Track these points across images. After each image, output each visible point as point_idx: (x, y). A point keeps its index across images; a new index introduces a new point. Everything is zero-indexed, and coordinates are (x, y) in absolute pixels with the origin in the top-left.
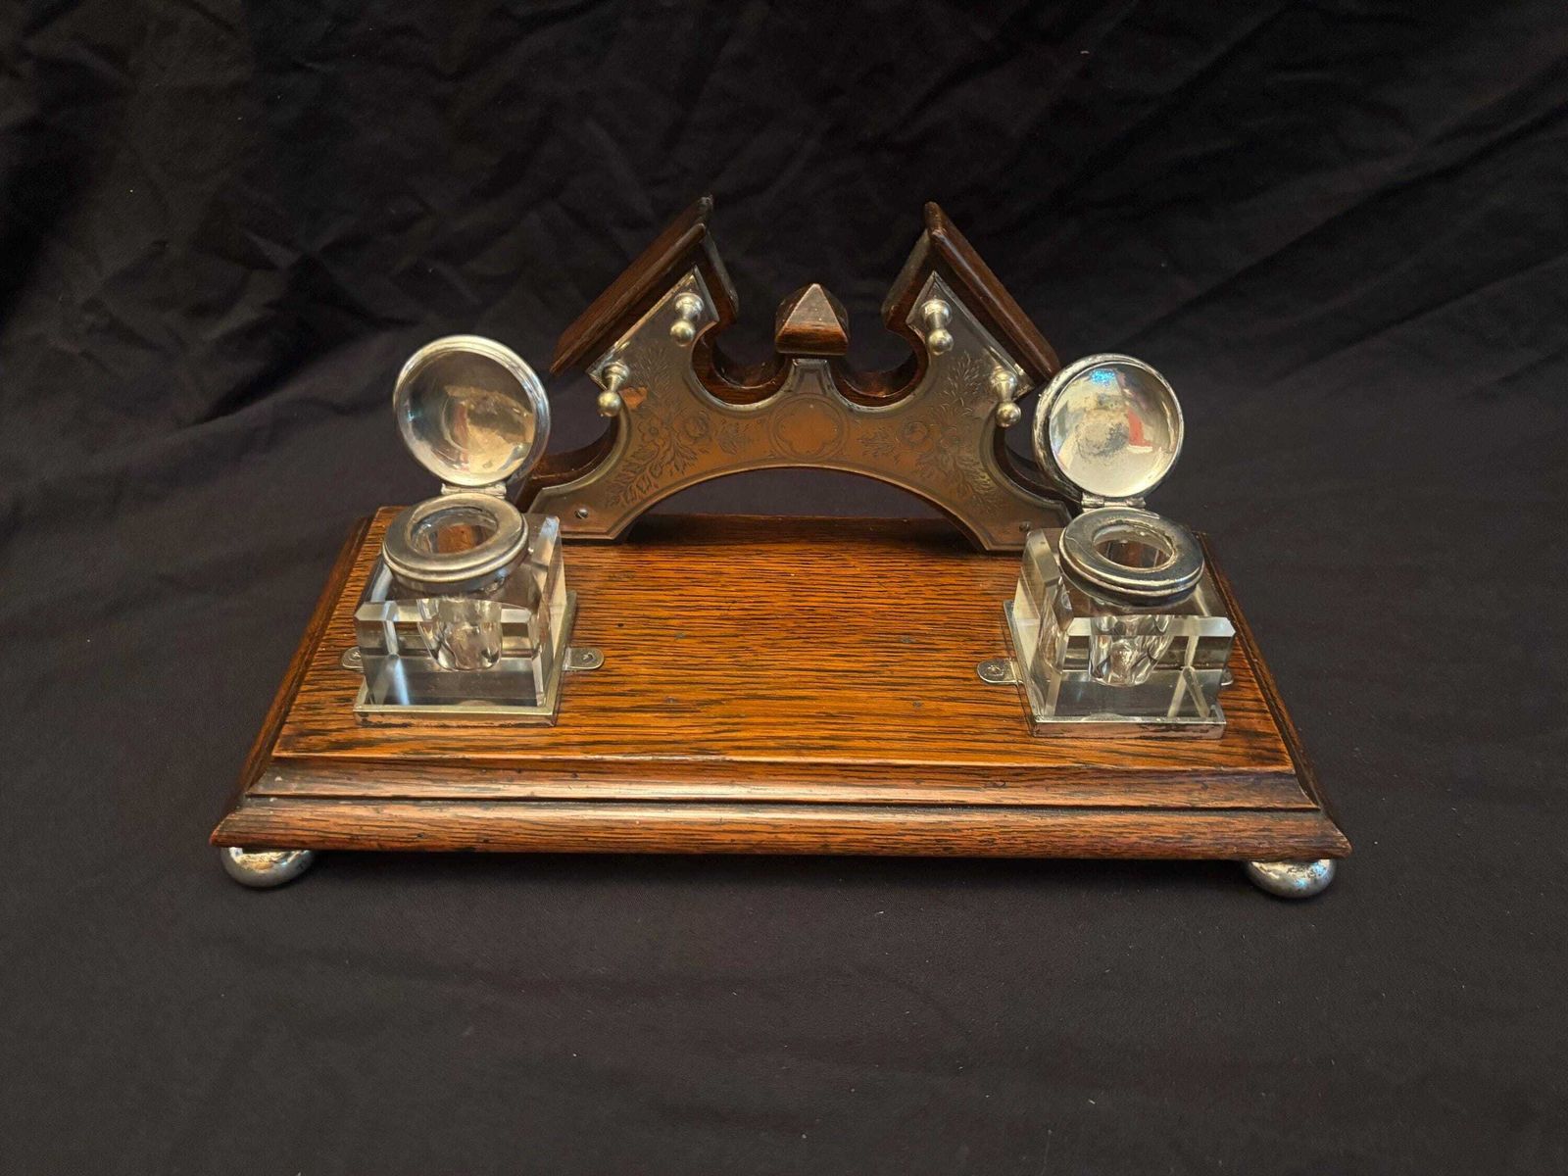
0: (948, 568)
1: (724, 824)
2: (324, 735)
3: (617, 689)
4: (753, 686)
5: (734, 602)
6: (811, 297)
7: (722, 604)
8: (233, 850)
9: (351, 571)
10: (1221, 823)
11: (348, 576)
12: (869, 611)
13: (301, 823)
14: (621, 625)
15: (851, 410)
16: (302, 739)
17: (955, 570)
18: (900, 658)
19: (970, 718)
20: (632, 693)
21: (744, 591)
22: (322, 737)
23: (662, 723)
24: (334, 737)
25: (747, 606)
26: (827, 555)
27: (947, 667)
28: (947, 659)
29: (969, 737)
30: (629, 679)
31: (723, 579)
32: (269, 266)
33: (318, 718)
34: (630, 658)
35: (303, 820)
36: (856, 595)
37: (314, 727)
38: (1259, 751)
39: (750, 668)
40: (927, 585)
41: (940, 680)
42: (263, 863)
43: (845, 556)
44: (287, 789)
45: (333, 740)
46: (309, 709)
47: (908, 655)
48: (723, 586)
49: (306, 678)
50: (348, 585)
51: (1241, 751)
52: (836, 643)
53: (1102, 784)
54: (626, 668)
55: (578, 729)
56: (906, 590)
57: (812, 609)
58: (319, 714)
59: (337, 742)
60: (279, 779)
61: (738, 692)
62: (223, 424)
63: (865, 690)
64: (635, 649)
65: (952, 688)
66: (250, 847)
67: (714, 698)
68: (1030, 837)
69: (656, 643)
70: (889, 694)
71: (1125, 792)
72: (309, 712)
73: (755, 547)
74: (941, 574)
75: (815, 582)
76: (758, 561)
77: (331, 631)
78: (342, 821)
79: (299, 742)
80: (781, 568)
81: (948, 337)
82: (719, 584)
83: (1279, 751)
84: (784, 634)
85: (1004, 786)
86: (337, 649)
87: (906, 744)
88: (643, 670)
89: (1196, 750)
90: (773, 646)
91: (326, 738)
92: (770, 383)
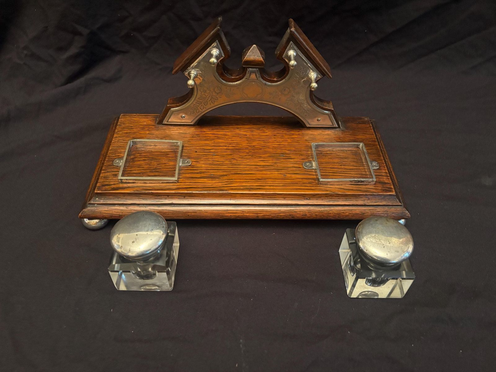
0: (295, 132)
1: (228, 211)
2: (110, 186)
3: (196, 171)
4: (236, 170)
5: (230, 144)
6: (253, 49)
7: (227, 145)
8: (85, 219)
9: (114, 135)
10: (373, 209)
11: (113, 136)
12: (271, 147)
13: (105, 212)
14: (196, 152)
15: (266, 84)
16: (104, 187)
17: (297, 133)
18: (280, 161)
19: (300, 179)
20: (201, 173)
21: (233, 141)
22: (109, 186)
23: (210, 181)
24: (113, 186)
25: (234, 145)
26: (258, 129)
27: (294, 164)
28: (294, 161)
29: (300, 185)
30: (199, 168)
31: (227, 137)
32: (80, 34)
33: (107, 181)
34: (199, 162)
35: (105, 211)
36: (267, 142)
37: (107, 183)
38: (385, 188)
39: (235, 165)
40: (289, 138)
41: (292, 168)
42: (94, 223)
43: (264, 129)
44: (100, 202)
45: (112, 187)
46: (104, 178)
47: (282, 160)
48: (227, 139)
49: (103, 169)
50: (113, 139)
51: (380, 188)
52: (261, 157)
53: (338, 198)
54: (198, 165)
55: (185, 183)
56: (282, 140)
57: (254, 146)
58: (108, 180)
59: (114, 188)
60: (97, 199)
61: (232, 172)
62: (69, 86)
63: (270, 171)
64: (201, 159)
65: (295, 170)
66: (90, 218)
67: (225, 174)
68: (317, 214)
69: (207, 157)
70: (276, 172)
71: (345, 200)
72: (105, 179)
73: (236, 126)
74: (293, 134)
75: (255, 138)
76: (237, 131)
77: (110, 154)
78: (116, 211)
79: (103, 188)
80: (245, 133)
81: (295, 63)
82: (226, 138)
83: (391, 188)
84: (246, 154)
85: (309, 199)
86: (112, 159)
87: (282, 187)
88: (203, 166)
89: (367, 188)
90: (242, 158)
91: (111, 187)
92: (240, 76)
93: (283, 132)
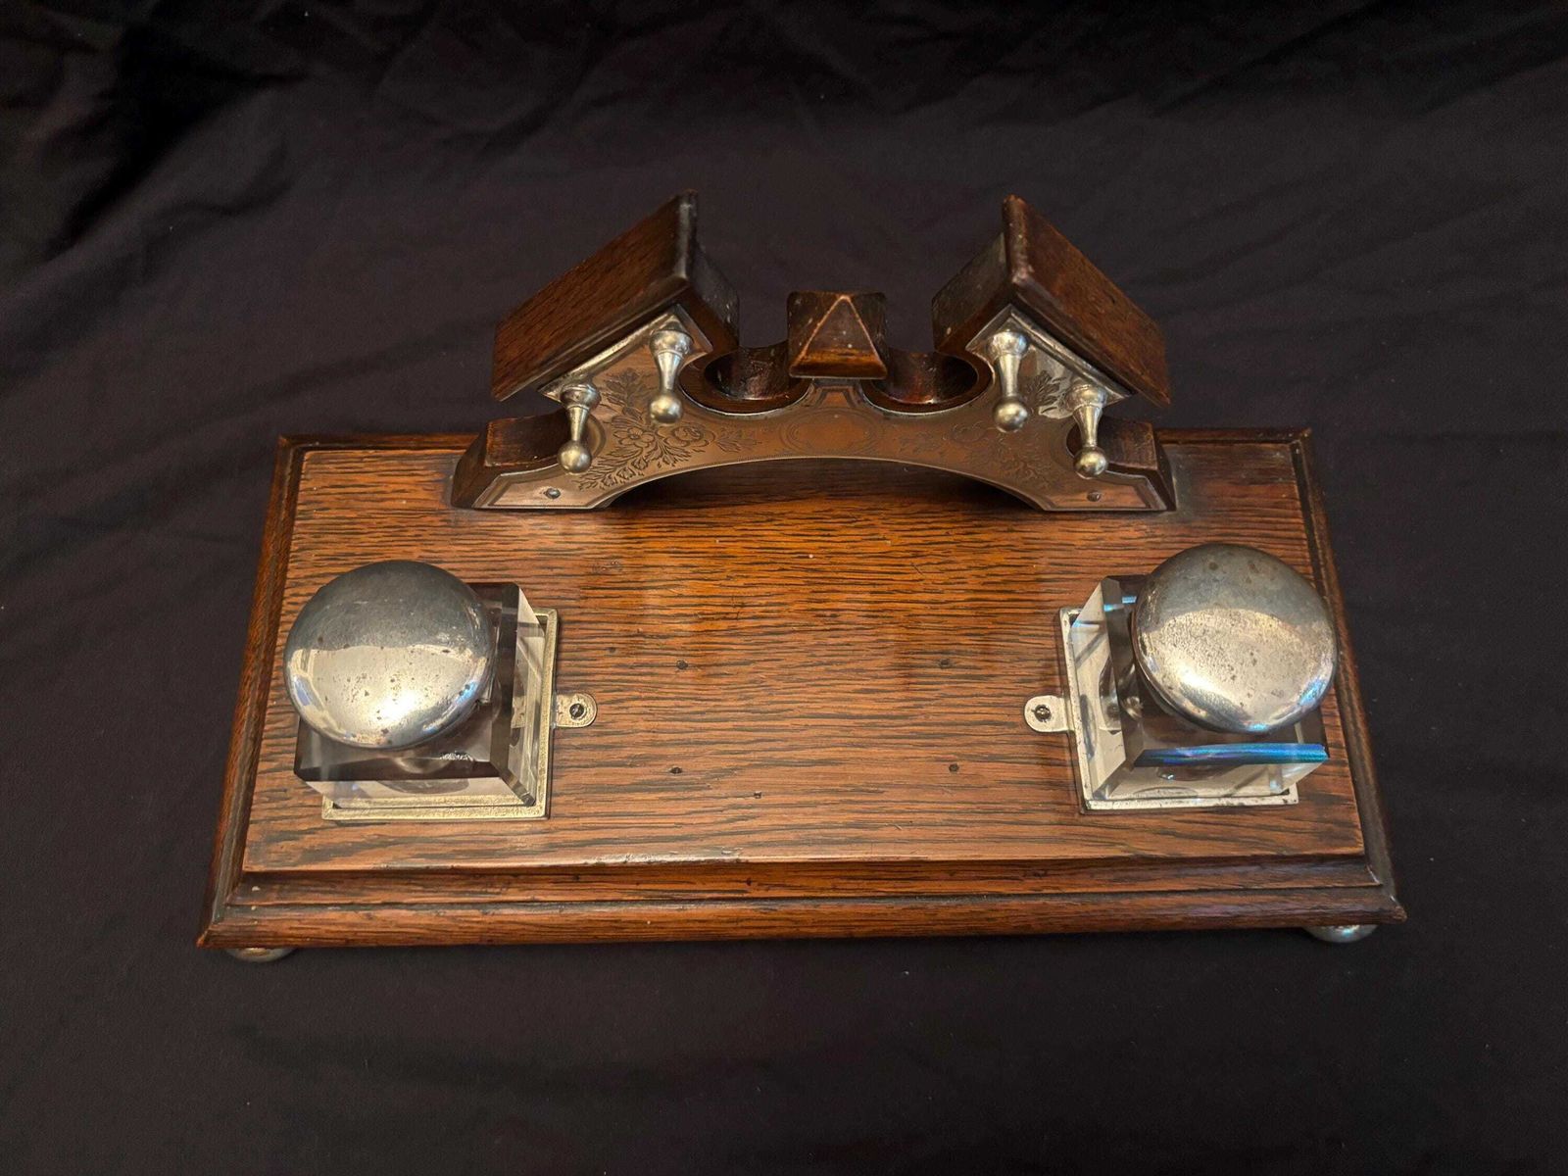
0: (997, 535)
2: (297, 838)
3: (616, 755)
4: (768, 745)
5: (742, 605)
6: (838, 313)
7: (729, 609)
9: (286, 570)
11: (285, 578)
12: (901, 616)
14: (612, 649)
16: (274, 847)
17: (1007, 538)
18: (936, 693)
19: (1013, 789)
20: (634, 761)
21: (753, 586)
22: (292, 843)
23: (670, 807)
25: (758, 611)
26: (849, 520)
27: (989, 705)
28: (990, 692)
29: (1011, 818)
30: (626, 738)
31: (729, 566)
33: (284, 813)
34: (626, 704)
36: (885, 588)
37: (282, 827)
38: (1329, 825)
39: (765, 714)
40: (970, 568)
41: (981, 728)
43: (873, 520)
44: (268, 900)
45: (308, 844)
46: (272, 799)
47: (944, 688)
48: (729, 578)
49: (262, 752)
50: (287, 593)
51: (1308, 826)
52: (862, 670)
54: (624, 723)
55: (575, 821)
56: (946, 577)
57: (834, 614)
58: (285, 807)
59: (311, 849)
60: (255, 888)
61: (752, 755)
63: (897, 747)
64: (630, 689)
65: (993, 739)
67: (724, 765)
69: (655, 678)
70: (921, 752)
72: (274, 805)
73: (763, 508)
74: (988, 548)
75: (838, 568)
76: (771, 534)
79: (269, 853)
80: (797, 545)
82: (723, 575)
83: (1352, 826)
84: (803, 658)
87: (943, 830)
88: (642, 725)
89: (1260, 827)
90: (789, 677)
91: (300, 843)
92: (781, 395)
93: (947, 534)
